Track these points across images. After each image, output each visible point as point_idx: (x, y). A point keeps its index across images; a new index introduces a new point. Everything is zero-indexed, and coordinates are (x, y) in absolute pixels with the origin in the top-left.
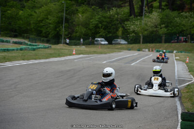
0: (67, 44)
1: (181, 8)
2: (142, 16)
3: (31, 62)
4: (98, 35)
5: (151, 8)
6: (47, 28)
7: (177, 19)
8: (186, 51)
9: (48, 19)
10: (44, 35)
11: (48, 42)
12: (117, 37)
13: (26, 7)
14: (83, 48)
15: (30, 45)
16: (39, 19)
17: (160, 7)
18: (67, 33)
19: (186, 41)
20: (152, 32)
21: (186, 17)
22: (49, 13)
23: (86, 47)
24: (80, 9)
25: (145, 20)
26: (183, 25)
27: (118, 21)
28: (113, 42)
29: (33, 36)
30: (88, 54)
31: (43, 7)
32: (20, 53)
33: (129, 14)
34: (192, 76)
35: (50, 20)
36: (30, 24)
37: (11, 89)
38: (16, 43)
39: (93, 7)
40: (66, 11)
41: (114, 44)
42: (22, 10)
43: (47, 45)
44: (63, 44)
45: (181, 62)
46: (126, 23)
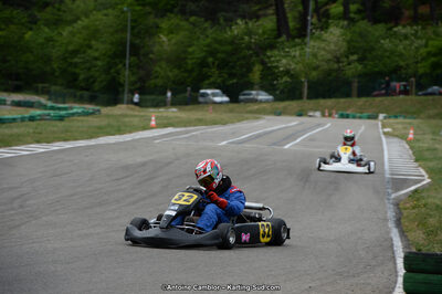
0: (136, 104)
1: (393, 17)
2: (305, 36)
3: (56, 146)
4: (207, 82)
5: (325, 19)
6: (89, 69)
7: (386, 43)
8: (406, 114)
9: (90, 47)
10: (82, 84)
11: (92, 100)
12: (250, 86)
13: (39, 23)
14: (173, 112)
15: (52, 108)
16: (71, 48)
17: (345, 15)
18: (133, 79)
19: (406, 92)
20: (329, 73)
21: (406, 37)
22: (95, 34)
23: (180, 110)
24: (164, 24)
25: (312, 45)
26: (401, 55)
27: (249, 48)
28: (242, 97)
29: (53, 88)
30: (185, 126)
31: (80, 22)
32: (30, 127)
33: (275, 33)
34: (422, 170)
35: (97, 50)
37: (13, 209)
38: (18, 104)
39: (192, 19)
40: (133, 28)
41: (242, 101)
42: (31, 29)
43: (90, 107)
44: (128, 103)
45: (396, 140)
46: (269, 54)
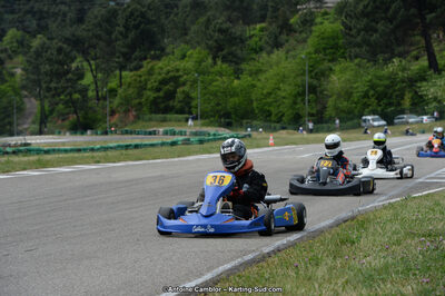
0: (311, 131)
4: (367, 110)
6: (279, 106)
9: (279, 89)
10: (275, 119)
12: (403, 112)
16: (265, 92)
18: (314, 111)
22: (283, 79)
24: (337, 68)
27: (403, 82)
28: (396, 121)
29: (255, 123)
31: (271, 70)
35: (284, 91)
36: (252, 101)
39: (357, 61)
41: (397, 124)
42: (238, 78)
46: (419, 85)
